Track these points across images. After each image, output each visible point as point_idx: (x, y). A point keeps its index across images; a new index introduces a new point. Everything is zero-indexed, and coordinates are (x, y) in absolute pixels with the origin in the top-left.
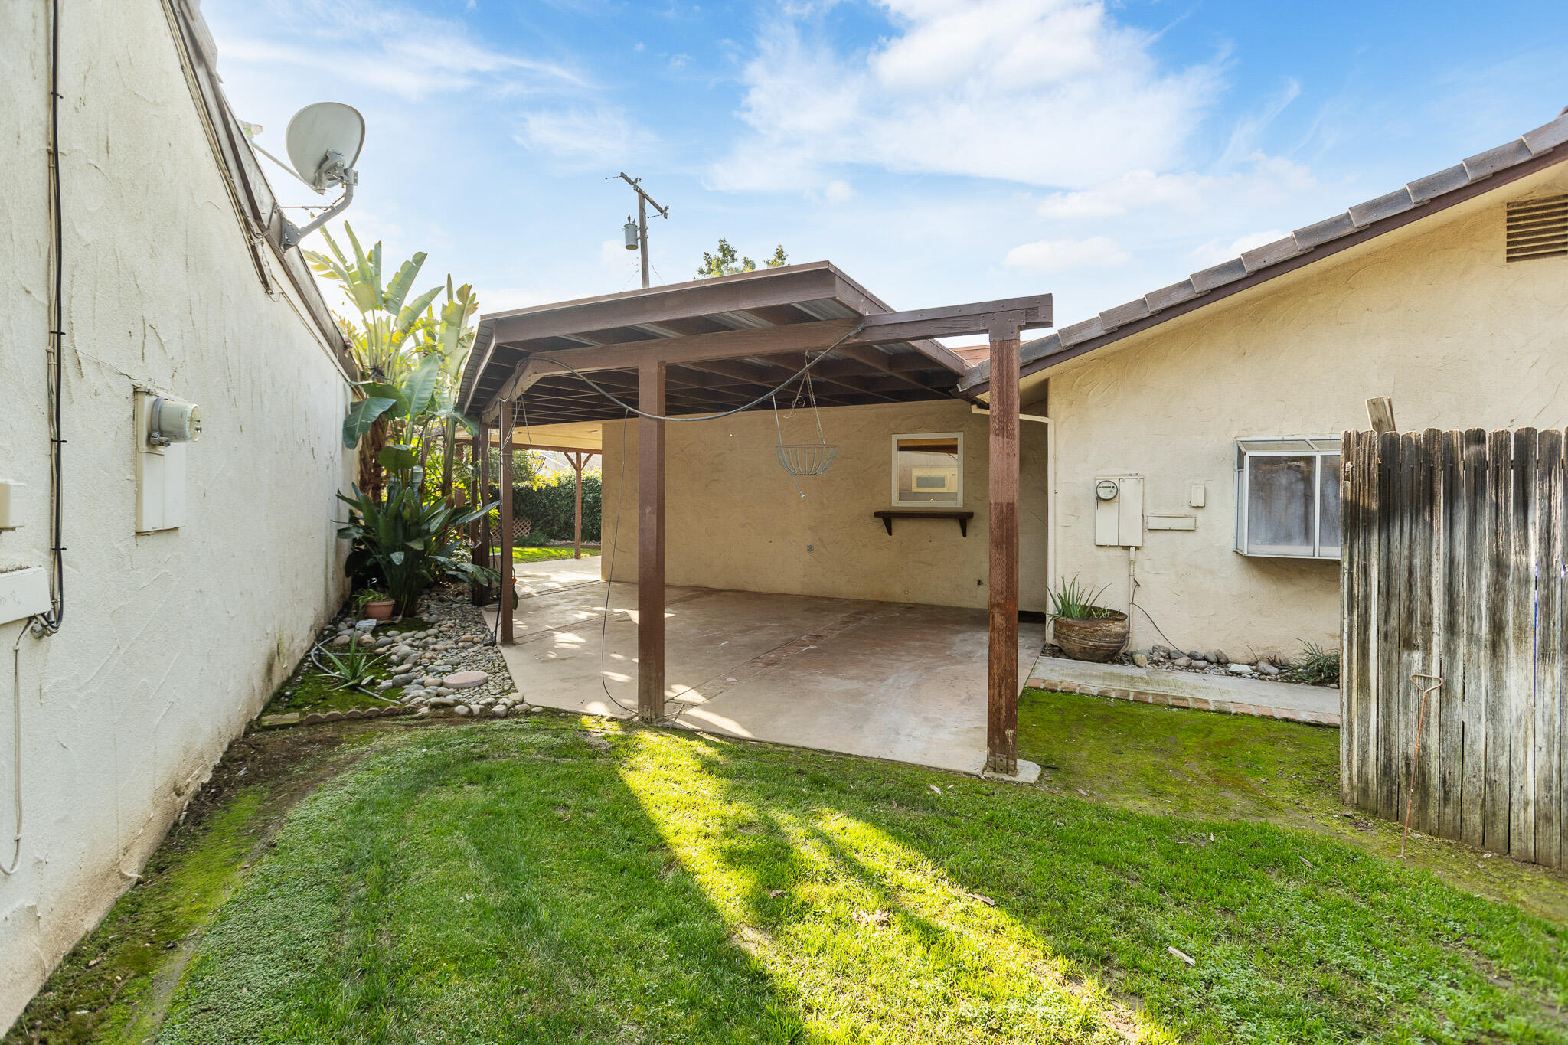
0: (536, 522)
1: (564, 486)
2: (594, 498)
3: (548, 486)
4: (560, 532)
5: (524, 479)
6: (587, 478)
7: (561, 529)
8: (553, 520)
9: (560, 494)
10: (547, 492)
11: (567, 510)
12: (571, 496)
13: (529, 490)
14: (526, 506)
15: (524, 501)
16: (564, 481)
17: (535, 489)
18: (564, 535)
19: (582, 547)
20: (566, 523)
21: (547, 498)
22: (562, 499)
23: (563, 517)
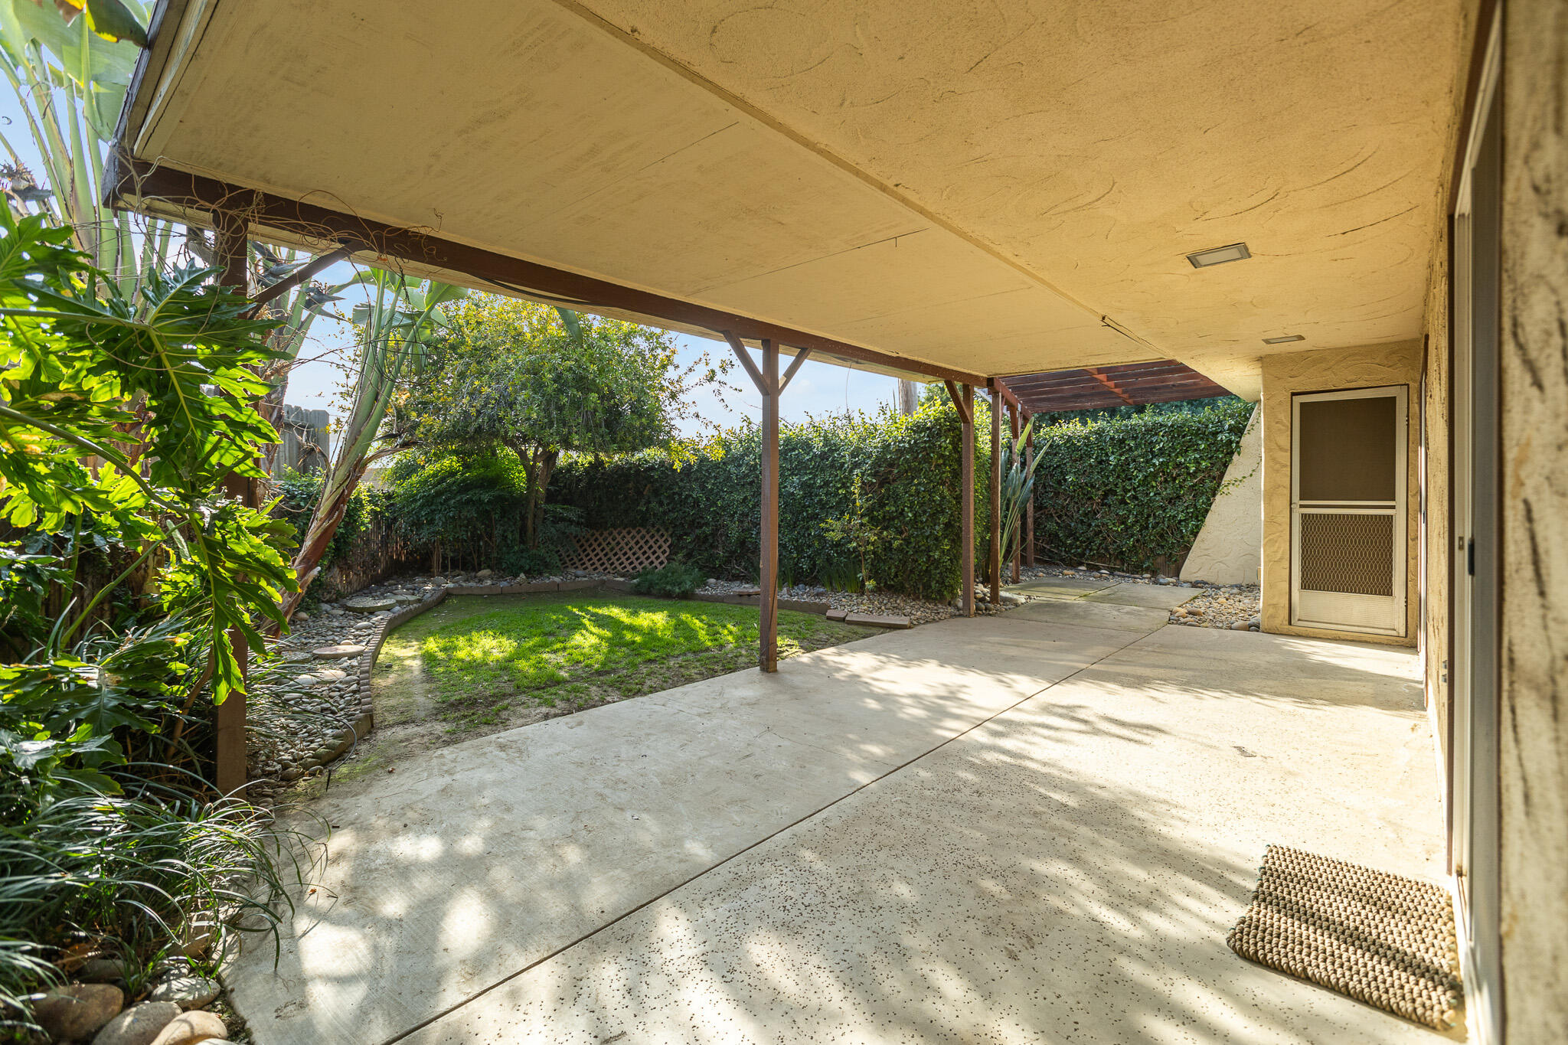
0: (680, 538)
1: (737, 461)
2: (803, 485)
3: (703, 460)
4: (728, 561)
5: (649, 442)
6: (788, 440)
7: (731, 556)
8: (713, 535)
9: (728, 478)
10: (703, 471)
11: (744, 515)
12: (752, 482)
13: (665, 468)
14: (661, 504)
15: (656, 492)
16: (737, 449)
17: (678, 466)
18: (738, 569)
19: (783, 605)
20: (742, 543)
21: (703, 488)
22: (733, 489)
23: (734, 531)
